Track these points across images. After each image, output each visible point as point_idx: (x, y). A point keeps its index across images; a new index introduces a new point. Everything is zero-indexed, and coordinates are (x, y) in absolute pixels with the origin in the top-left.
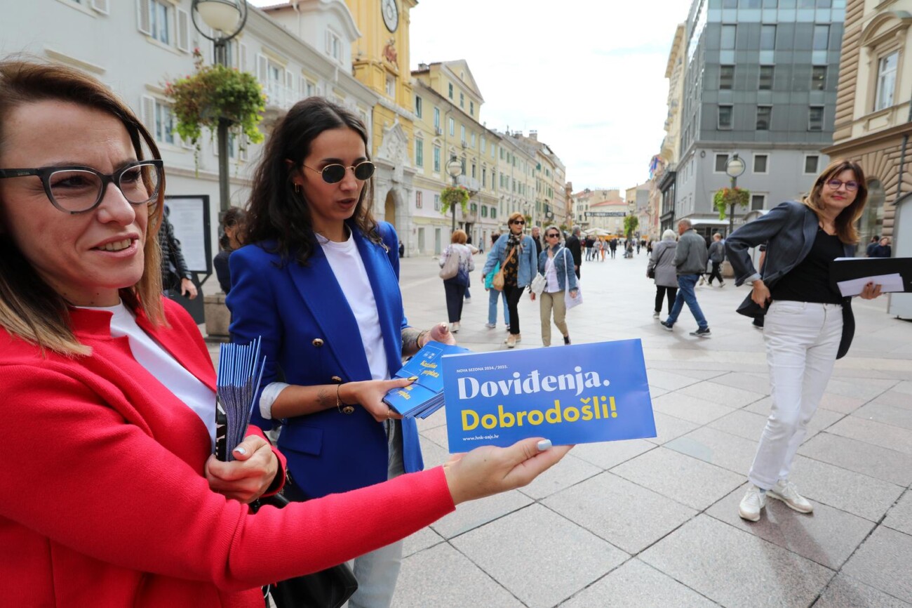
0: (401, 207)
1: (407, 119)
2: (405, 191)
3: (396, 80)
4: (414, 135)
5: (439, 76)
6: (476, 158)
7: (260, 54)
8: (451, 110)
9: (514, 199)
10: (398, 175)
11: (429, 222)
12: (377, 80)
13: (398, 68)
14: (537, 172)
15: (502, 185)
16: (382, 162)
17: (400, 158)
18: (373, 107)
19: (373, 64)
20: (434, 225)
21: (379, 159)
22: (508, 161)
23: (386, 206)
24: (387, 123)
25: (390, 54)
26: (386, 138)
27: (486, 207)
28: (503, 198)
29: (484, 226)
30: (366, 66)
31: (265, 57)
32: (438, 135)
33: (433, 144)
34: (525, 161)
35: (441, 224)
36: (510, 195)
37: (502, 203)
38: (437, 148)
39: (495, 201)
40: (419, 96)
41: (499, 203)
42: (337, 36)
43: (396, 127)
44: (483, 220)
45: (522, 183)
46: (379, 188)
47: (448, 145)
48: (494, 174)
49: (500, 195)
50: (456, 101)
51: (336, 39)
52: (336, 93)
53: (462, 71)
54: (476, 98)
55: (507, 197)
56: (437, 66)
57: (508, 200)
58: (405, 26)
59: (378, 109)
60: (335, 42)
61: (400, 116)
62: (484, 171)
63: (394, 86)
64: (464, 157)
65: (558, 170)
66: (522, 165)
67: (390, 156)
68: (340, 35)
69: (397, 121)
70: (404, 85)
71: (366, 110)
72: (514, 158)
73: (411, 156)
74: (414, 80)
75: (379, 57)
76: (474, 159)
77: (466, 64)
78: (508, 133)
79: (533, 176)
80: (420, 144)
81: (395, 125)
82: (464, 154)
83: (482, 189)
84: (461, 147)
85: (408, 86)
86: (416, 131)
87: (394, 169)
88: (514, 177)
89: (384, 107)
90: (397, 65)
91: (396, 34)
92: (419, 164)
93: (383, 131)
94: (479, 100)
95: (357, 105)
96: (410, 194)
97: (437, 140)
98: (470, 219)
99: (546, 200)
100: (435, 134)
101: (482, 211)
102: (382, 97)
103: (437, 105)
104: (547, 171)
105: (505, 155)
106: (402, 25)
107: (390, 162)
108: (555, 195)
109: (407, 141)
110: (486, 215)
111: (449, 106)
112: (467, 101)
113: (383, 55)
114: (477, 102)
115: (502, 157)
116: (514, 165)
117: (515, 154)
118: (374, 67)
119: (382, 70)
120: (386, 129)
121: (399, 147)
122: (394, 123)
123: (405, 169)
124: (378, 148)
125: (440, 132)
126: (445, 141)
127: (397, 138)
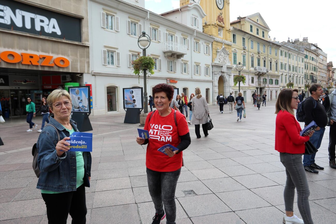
0: (226, 83)
1: (228, 45)
2: (228, 76)
3: (223, 29)
4: (232, 51)
5: (245, 23)
6: (266, 57)
7: (166, 32)
8: (251, 37)
9: (289, 75)
10: (224, 69)
12: (214, 31)
13: (224, 24)
14: (305, 60)
15: (282, 68)
16: (216, 64)
17: (225, 62)
18: (212, 43)
19: (212, 25)
20: (243, 90)
21: (215, 63)
22: (286, 56)
23: (219, 83)
24: (219, 48)
25: (220, 19)
26: (218, 54)
27: (272, 80)
28: (282, 74)
29: (270, 89)
30: (209, 26)
31: (168, 33)
32: (244, 49)
33: (242, 54)
34: (296, 55)
35: (246, 89)
36: (287, 73)
37: (282, 77)
38: (244, 55)
39: (278, 76)
40: (234, 34)
41: (280, 77)
42: (196, 17)
43: (223, 49)
44: (270, 86)
45: (295, 66)
46: (215, 75)
47: (250, 53)
48: (276, 64)
49: (280, 73)
50: (254, 33)
51: (195, 19)
52: (196, 40)
53: (257, 18)
54: (266, 29)
55: (285, 74)
56: (244, 19)
57: (286, 75)
58: (227, 5)
59: (214, 43)
60: (195, 20)
61: (225, 44)
62: (271, 62)
63: (222, 32)
64: (259, 57)
65: (321, 57)
66: (295, 57)
67: (220, 62)
68: (197, 17)
69: (223, 47)
70: (227, 31)
71: (209, 44)
72: (289, 54)
73: (231, 60)
74: (231, 28)
75: (215, 21)
76: (265, 58)
77: (260, 14)
78: (289, 41)
79: (302, 62)
80: (235, 55)
81: (222, 48)
82: (259, 56)
83: (270, 71)
84: (257, 53)
85: (229, 31)
86: (233, 49)
87: (222, 67)
88: (289, 64)
89: (217, 42)
90: (223, 23)
91: (223, 10)
92: (235, 63)
93: (217, 52)
94: (267, 30)
95: (205, 43)
96: (230, 77)
97: (244, 52)
98: (262, 85)
99: (312, 73)
100: (243, 49)
101: (270, 82)
102: (216, 38)
103: (244, 36)
104: (313, 58)
105: (284, 53)
106: (226, 5)
107: (220, 64)
108: (319, 70)
109: (228, 54)
110: (272, 83)
111: (250, 36)
112: (260, 32)
113: (217, 20)
114: (266, 31)
115: (281, 55)
116: (289, 58)
117: (290, 52)
118: (213, 26)
119: (216, 26)
120: (218, 50)
121: (225, 57)
122: (222, 47)
123: (228, 66)
124: (215, 59)
125: (246, 48)
126: (248, 51)
127: (224, 54)
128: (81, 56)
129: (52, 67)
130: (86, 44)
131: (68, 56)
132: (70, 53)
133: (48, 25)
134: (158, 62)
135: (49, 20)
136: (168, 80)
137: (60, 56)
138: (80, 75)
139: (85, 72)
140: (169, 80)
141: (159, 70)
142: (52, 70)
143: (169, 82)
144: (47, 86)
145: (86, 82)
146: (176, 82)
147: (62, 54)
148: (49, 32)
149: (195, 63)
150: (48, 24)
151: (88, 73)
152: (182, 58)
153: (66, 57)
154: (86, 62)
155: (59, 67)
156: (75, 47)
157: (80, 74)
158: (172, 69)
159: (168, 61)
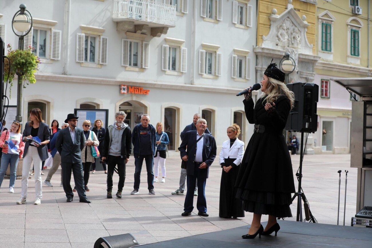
1: (306, 3)
4: (318, 19)
11: (341, 114)
16: (268, 52)
17: (295, 46)
21: (264, 49)
24: (276, 10)
26: (274, 26)
32: (355, 14)
33: (348, 25)
38: (355, 29)
43: (289, 12)
61: (294, 0)
67: (280, 44)
71: (248, 1)
73: (313, 42)
80: (327, 27)
81: (287, 11)
86: (321, 14)
92: (326, 50)
93: (270, 20)
97: (354, 20)
100: (351, 14)
107: (279, 51)
109: (305, 27)
120: (274, 16)
121: (294, 34)
122: (286, 8)
123: (301, 57)
124: (264, 36)
125: (358, 12)
126: (368, 20)
127: (291, 24)
134: (100, 44)
136: (123, 87)
140: (126, 87)
141: (101, 63)
143: (126, 92)
146: (146, 92)
149: (203, 46)
152: (163, 36)
158: (136, 60)
159: (125, 42)
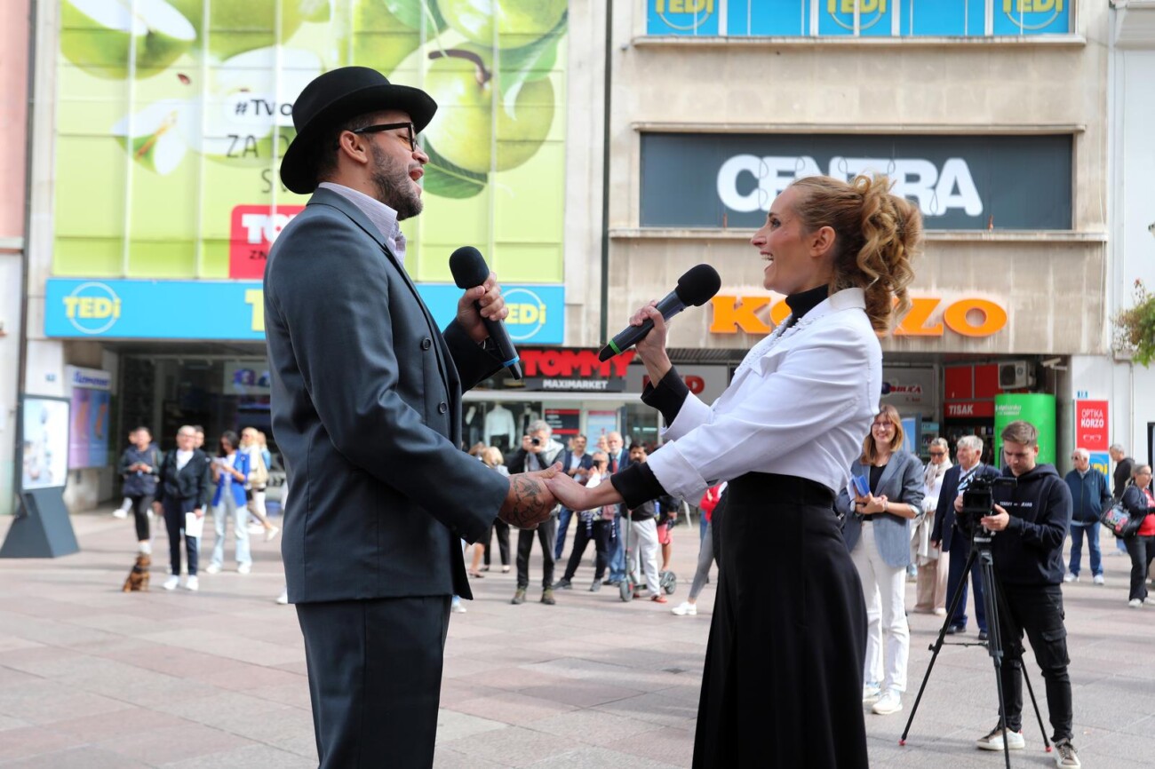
128: (1064, 287)
129: (938, 338)
130: (1087, 234)
131: (1004, 290)
132: (1011, 277)
133: (934, 187)
135: (940, 169)
137: (972, 294)
138: (1057, 364)
139: (1079, 347)
142: (934, 348)
144: (959, 407)
145: (1083, 389)
147: (979, 287)
148: (934, 209)
150: (932, 182)
151: (1093, 354)
153: (994, 297)
154: (1084, 310)
155: (963, 338)
156: (1037, 254)
157: (1058, 360)
